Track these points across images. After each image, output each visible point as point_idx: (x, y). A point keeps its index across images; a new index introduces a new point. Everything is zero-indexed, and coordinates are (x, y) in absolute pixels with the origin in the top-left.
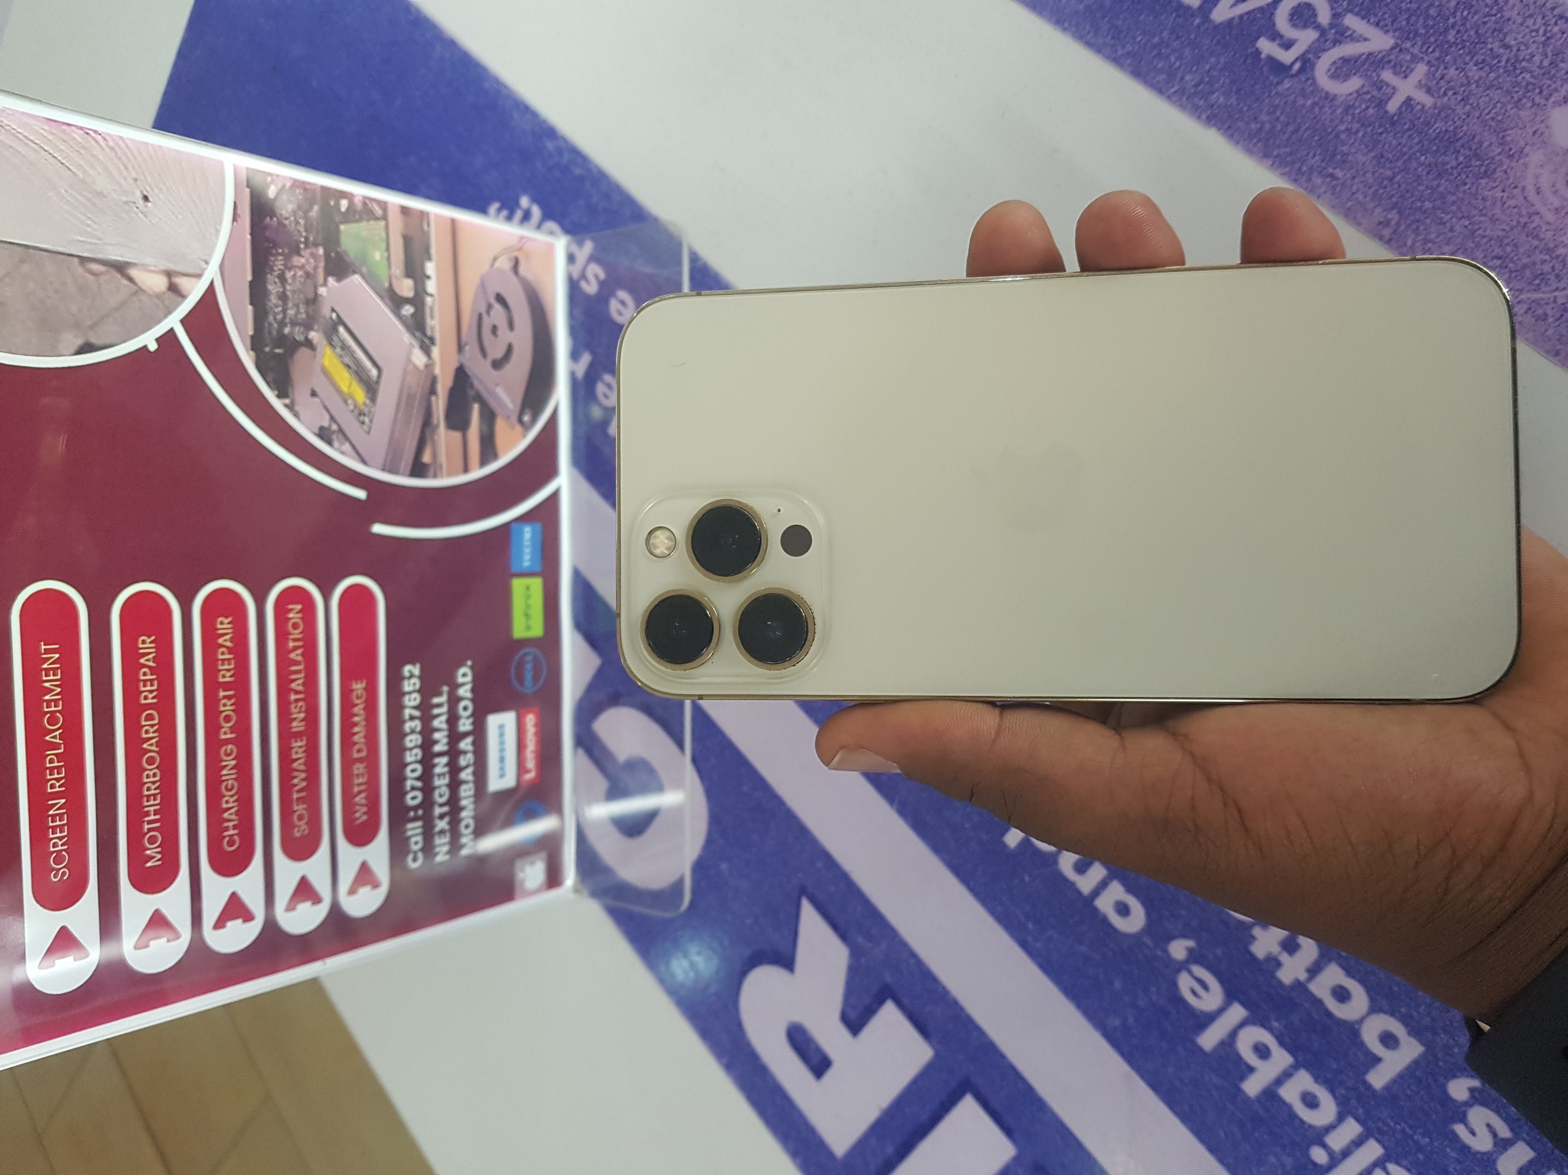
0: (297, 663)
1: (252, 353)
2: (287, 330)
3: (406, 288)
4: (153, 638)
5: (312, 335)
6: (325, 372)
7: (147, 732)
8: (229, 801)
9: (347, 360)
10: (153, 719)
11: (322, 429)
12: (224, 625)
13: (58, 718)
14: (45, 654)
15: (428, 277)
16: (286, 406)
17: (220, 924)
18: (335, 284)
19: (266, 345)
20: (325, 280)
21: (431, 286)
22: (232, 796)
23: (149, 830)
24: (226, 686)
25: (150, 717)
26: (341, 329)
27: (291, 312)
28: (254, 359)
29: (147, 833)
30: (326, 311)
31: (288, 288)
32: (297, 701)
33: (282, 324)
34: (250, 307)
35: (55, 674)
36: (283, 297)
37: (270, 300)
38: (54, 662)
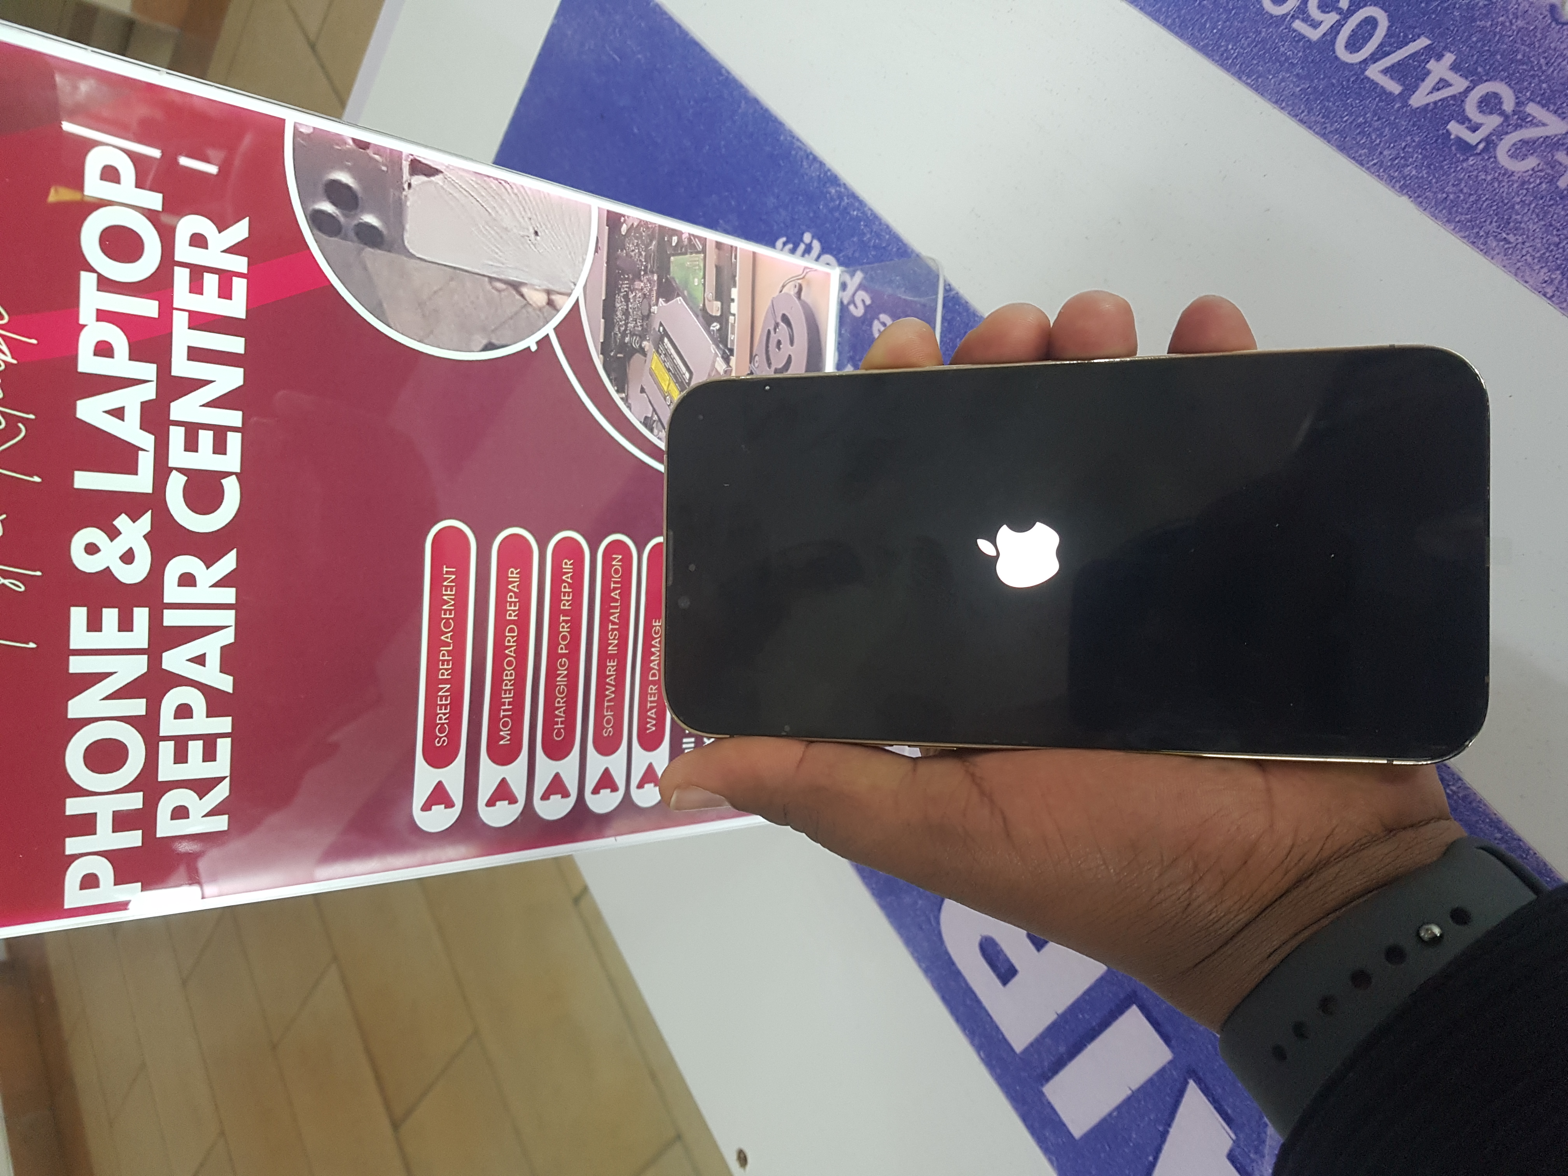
0: (616, 601)
1: (601, 356)
2: (627, 339)
3: (715, 308)
4: (519, 570)
5: (645, 343)
6: (652, 374)
7: (509, 641)
8: (560, 702)
9: (668, 365)
10: (514, 632)
11: (646, 418)
12: (567, 565)
13: (450, 623)
14: (446, 574)
15: (733, 300)
16: (622, 399)
17: (545, 797)
18: (664, 304)
19: (612, 351)
20: (657, 301)
21: (734, 308)
22: (562, 698)
23: (504, 716)
24: (565, 613)
25: (511, 630)
26: (666, 340)
27: (631, 325)
28: (602, 361)
29: (503, 718)
30: (656, 326)
31: (630, 306)
32: (613, 630)
33: (624, 335)
34: (603, 320)
35: (451, 591)
36: (626, 313)
37: (617, 316)
38: (451, 582)
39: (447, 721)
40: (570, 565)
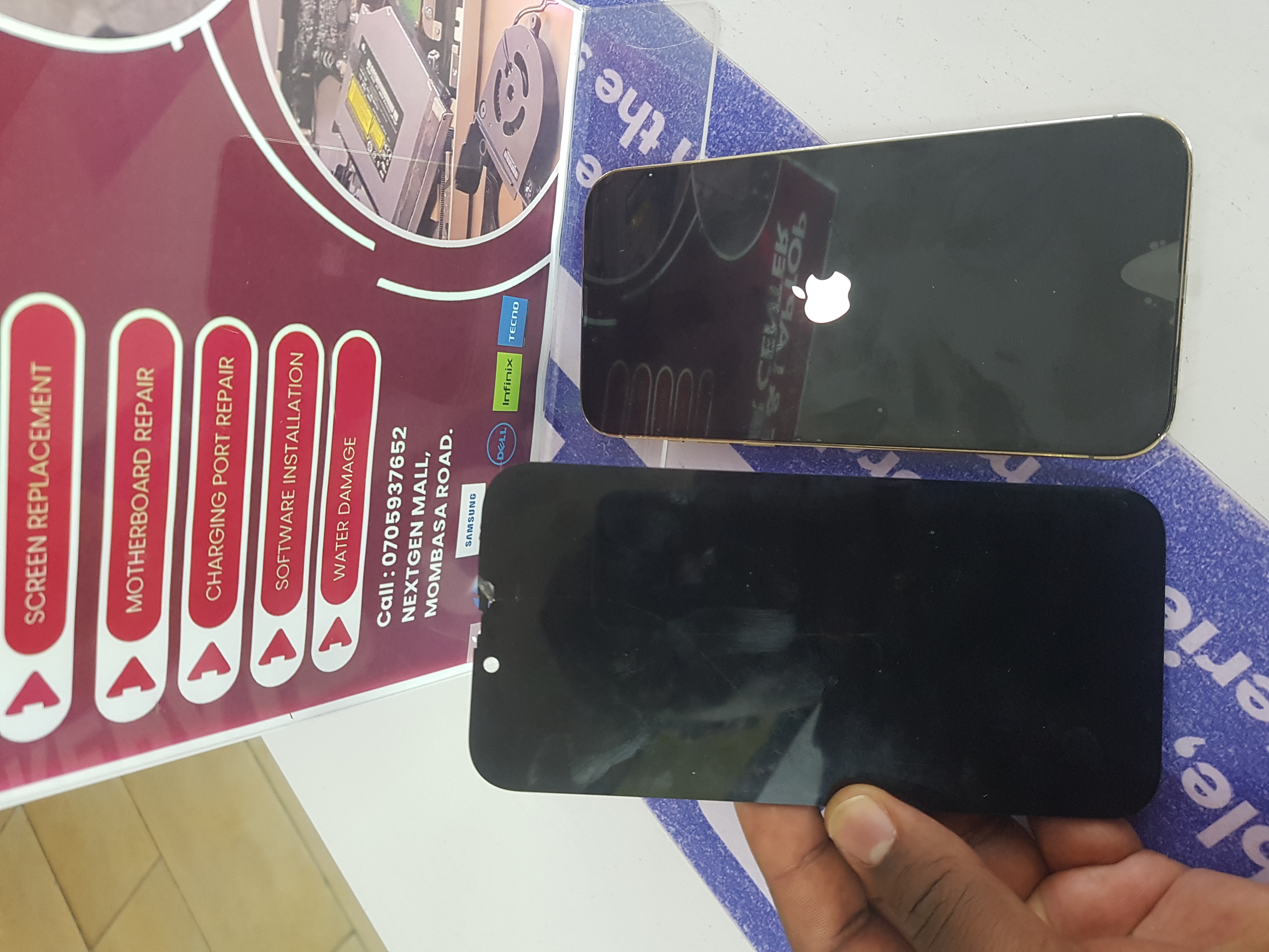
0: (295, 414)
1: (278, 72)
2: (316, 54)
3: (434, 31)
5: (340, 63)
6: (349, 107)
7: (138, 471)
9: (371, 97)
10: (146, 458)
11: (339, 167)
13: (45, 448)
14: (36, 376)
15: (457, 24)
16: (307, 137)
17: (196, 674)
18: (369, 13)
19: (294, 67)
20: (359, 6)
21: (458, 34)
22: (218, 546)
23: (132, 575)
24: (222, 431)
25: (142, 456)
26: (369, 63)
27: (322, 34)
28: (280, 80)
30: (357, 41)
31: (321, 7)
32: (290, 452)
33: (312, 46)
34: (282, 21)
35: (45, 399)
36: (315, 15)
37: (302, 18)
38: (45, 386)
39: (43, 588)
40: (230, 364)
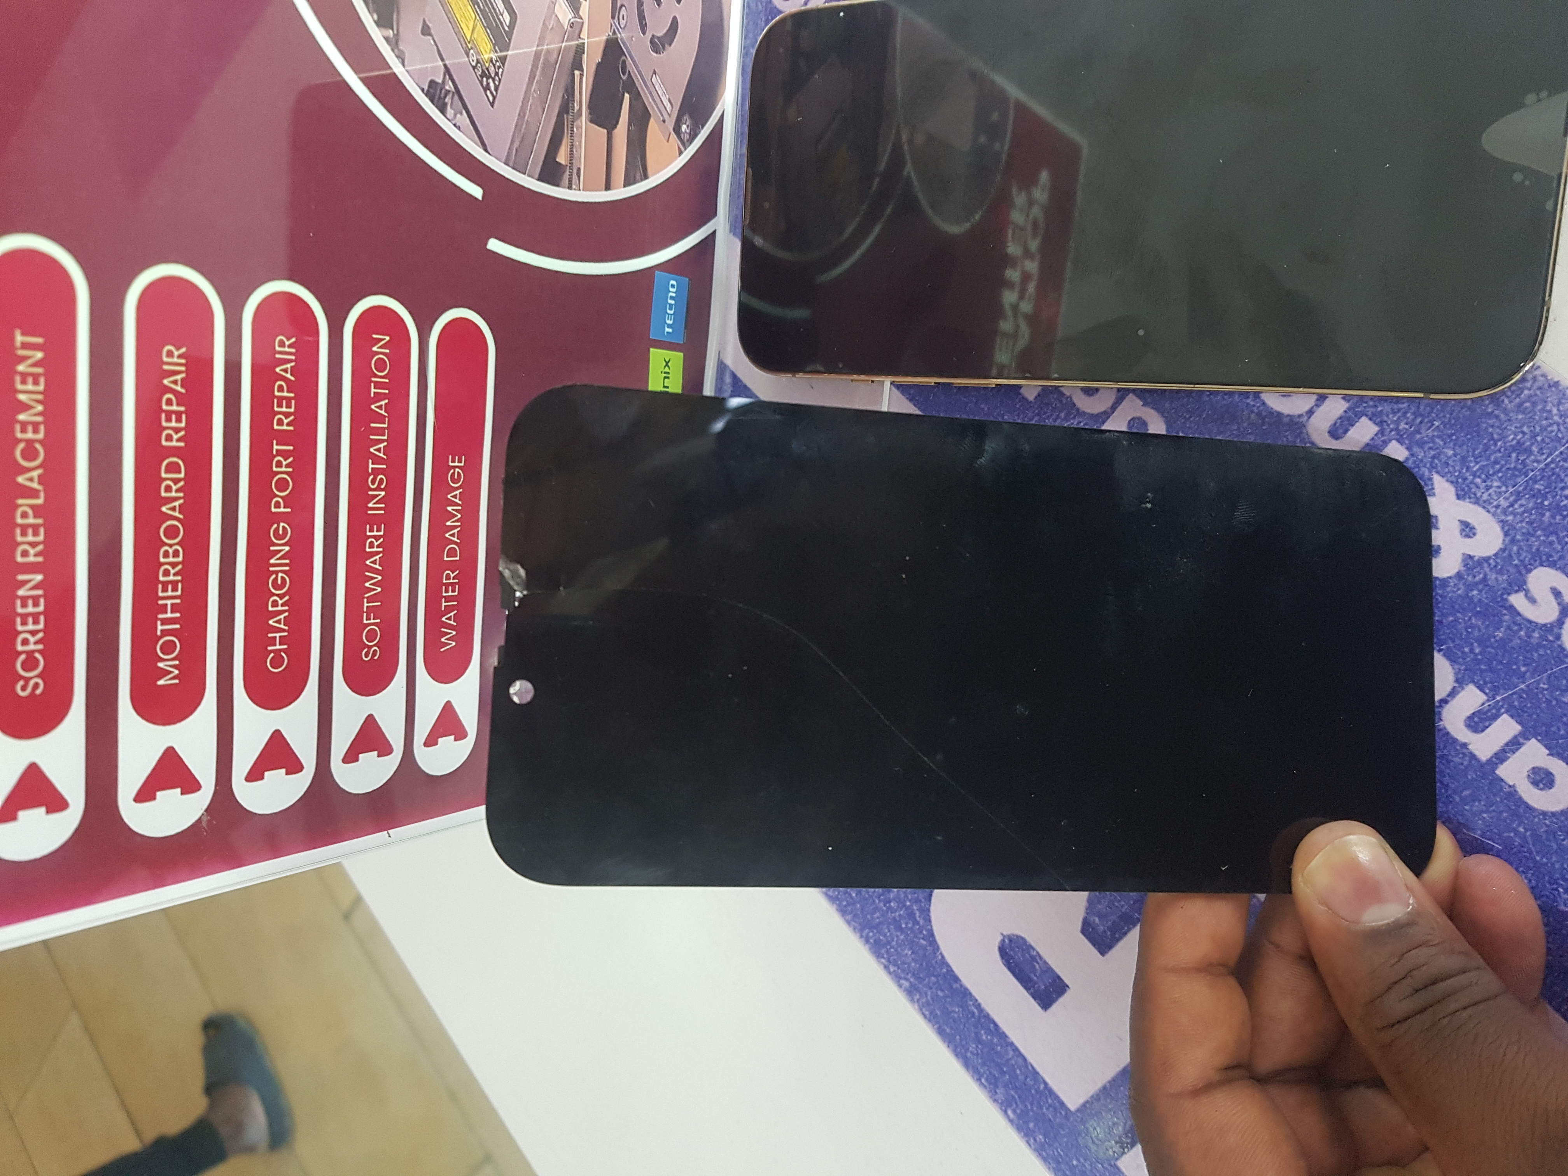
0: (380, 419)
4: (183, 350)
6: (444, 3)
8: (278, 603)
12: (285, 346)
13: (37, 451)
14: (22, 349)
16: (387, 39)
17: (256, 773)
22: (281, 597)
23: (165, 633)
29: (160, 638)
32: (376, 472)
35: (36, 383)
38: (36, 364)
39: (40, 647)
40: (290, 346)
